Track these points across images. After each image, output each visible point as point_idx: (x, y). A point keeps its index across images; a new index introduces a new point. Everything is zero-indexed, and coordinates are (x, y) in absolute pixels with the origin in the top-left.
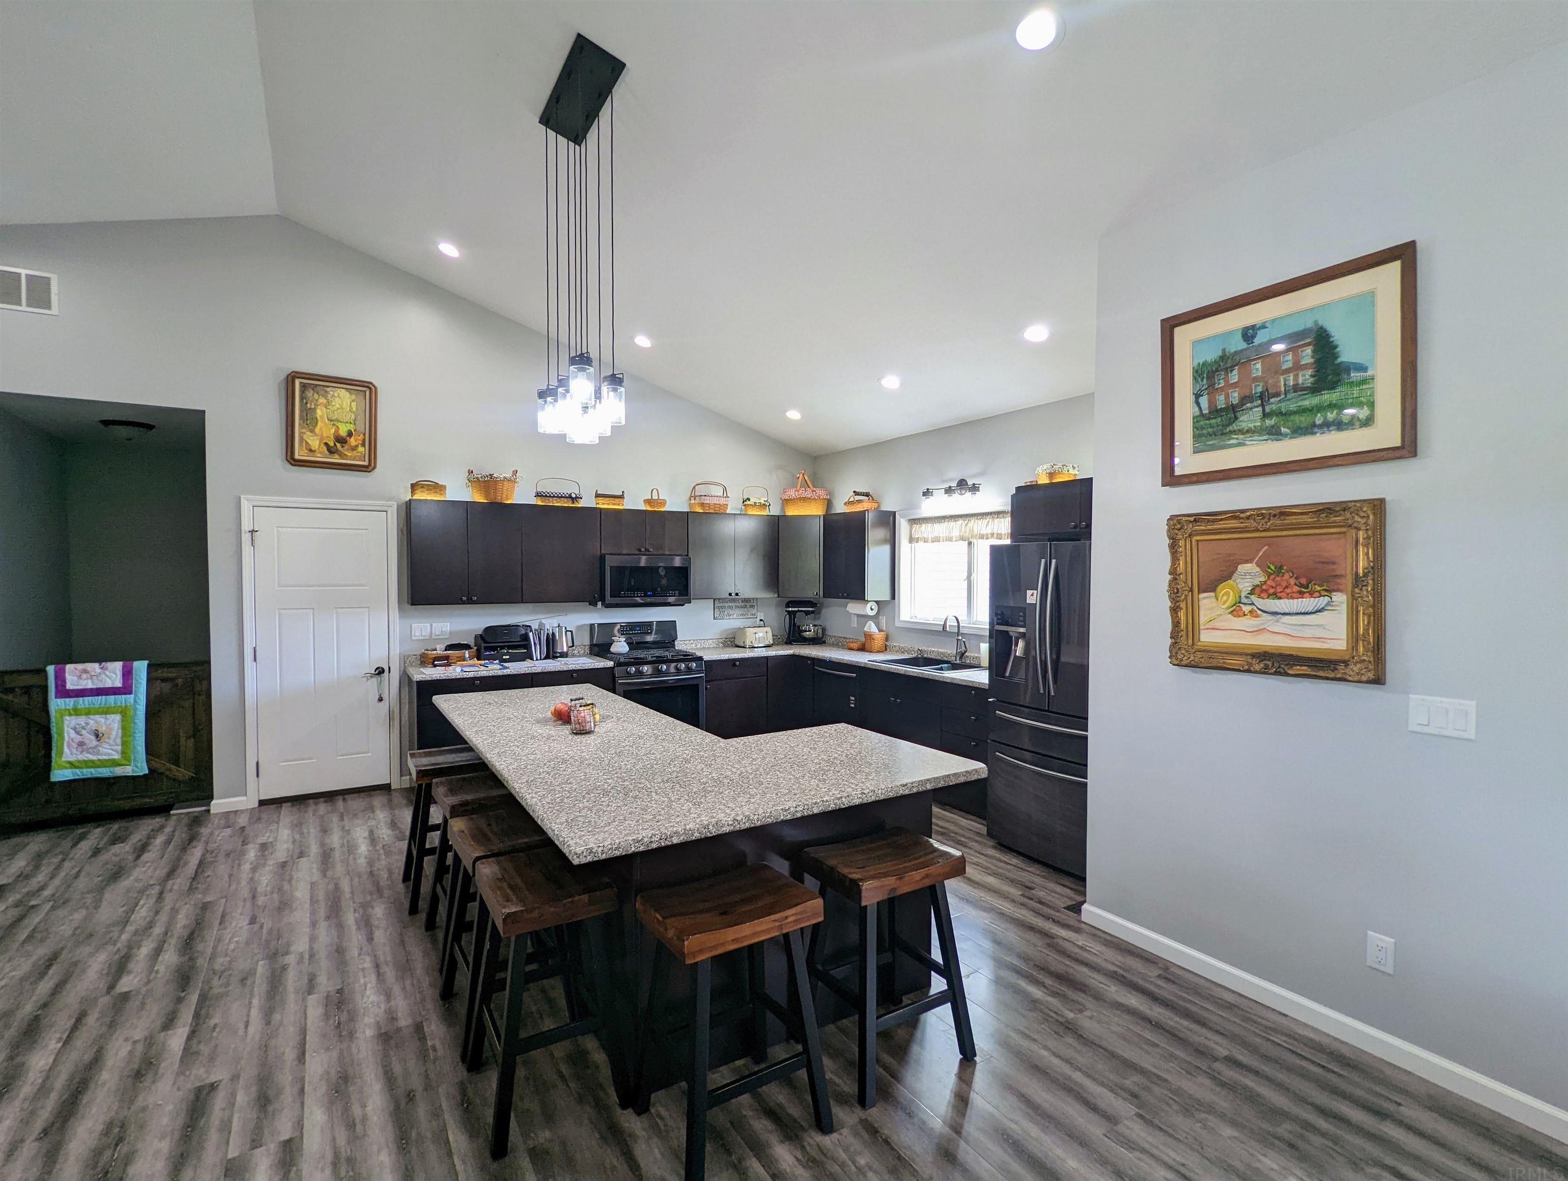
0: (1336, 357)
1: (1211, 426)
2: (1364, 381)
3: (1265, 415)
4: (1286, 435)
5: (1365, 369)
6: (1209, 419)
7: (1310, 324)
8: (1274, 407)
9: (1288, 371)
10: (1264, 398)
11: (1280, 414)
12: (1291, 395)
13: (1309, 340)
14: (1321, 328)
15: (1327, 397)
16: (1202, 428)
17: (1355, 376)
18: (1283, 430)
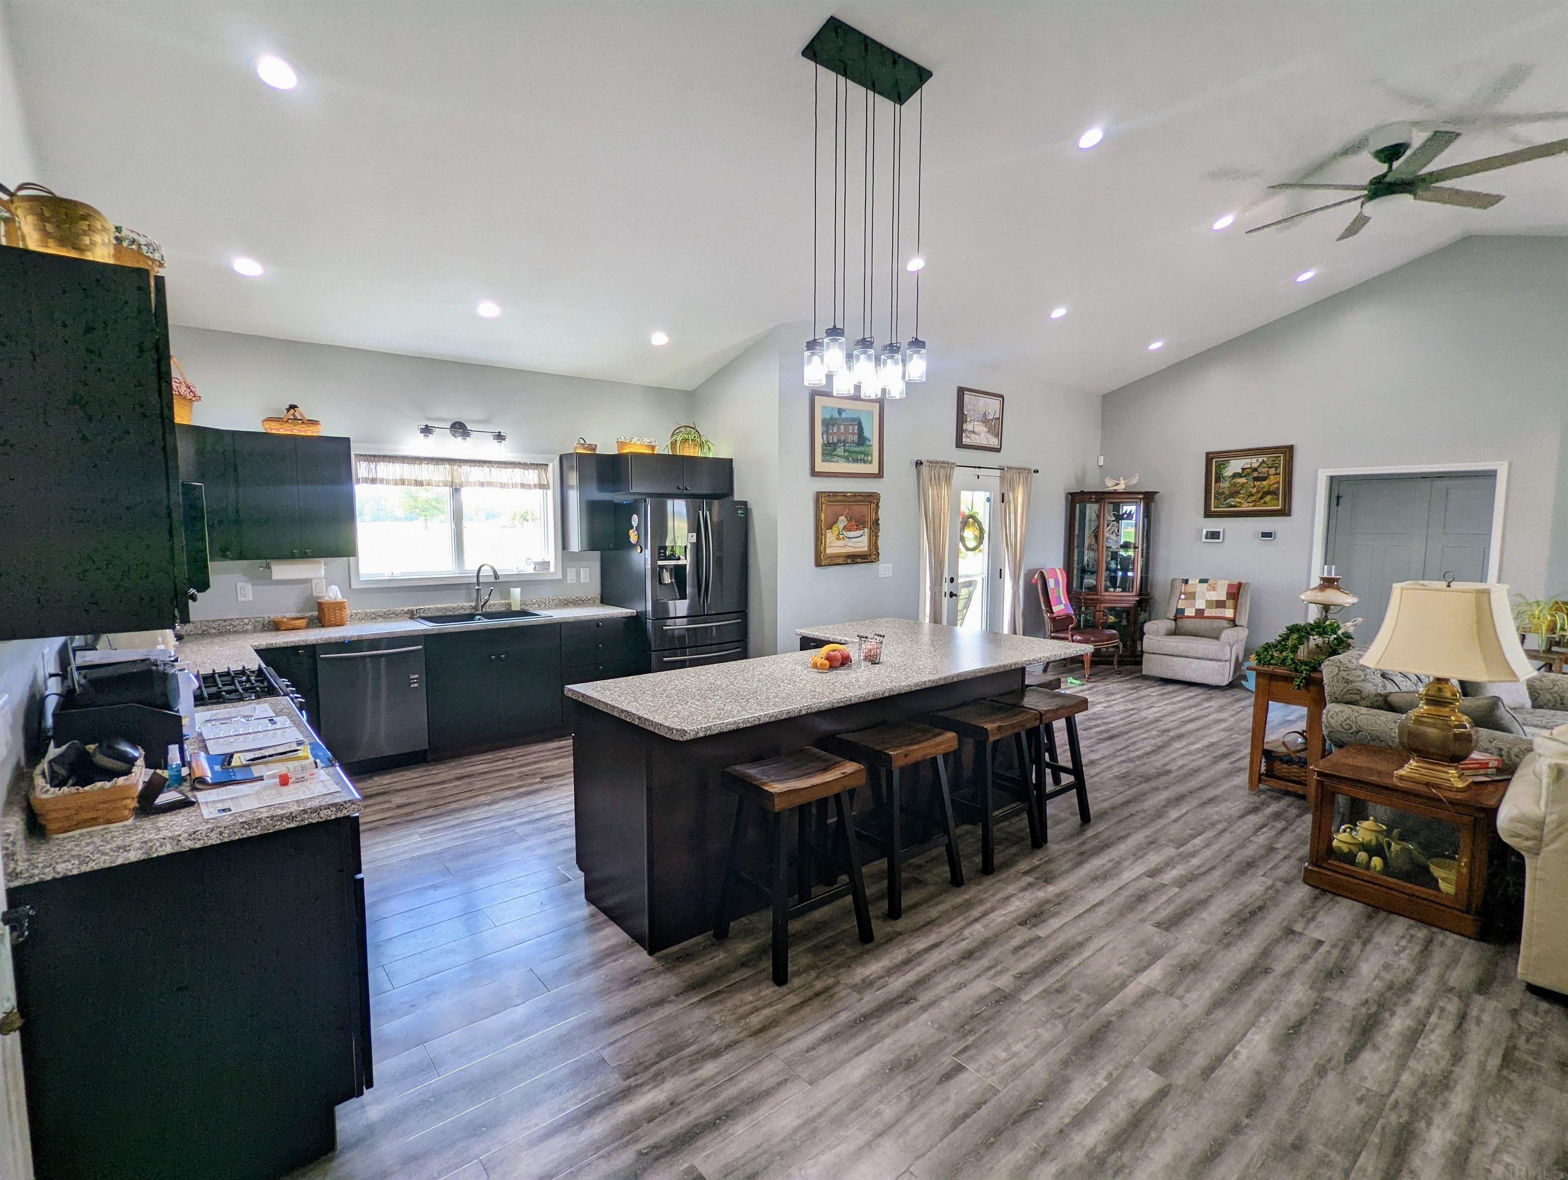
0: (863, 433)
1: (827, 450)
2: (870, 446)
3: (845, 450)
4: (850, 461)
5: (870, 441)
6: (826, 446)
7: (857, 417)
8: (847, 448)
9: (851, 433)
10: (845, 443)
11: (850, 452)
12: (852, 445)
13: (856, 423)
14: (860, 421)
15: (861, 449)
16: (824, 450)
17: (868, 443)
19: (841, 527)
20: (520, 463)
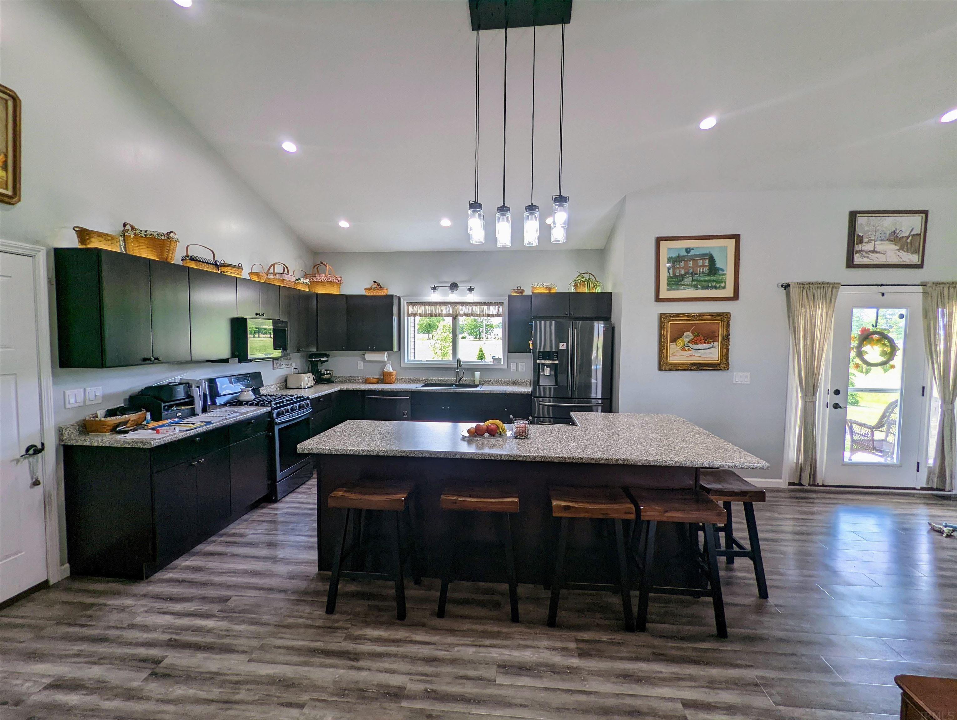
0: (715, 265)
1: (674, 281)
2: (723, 274)
3: (693, 280)
4: (699, 288)
5: (723, 271)
6: (673, 278)
7: (708, 252)
8: (696, 278)
9: (700, 266)
10: (693, 274)
11: (697, 281)
12: (701, 275)
13: (707, 257)
14: (711, 254)
15: (712, 278)
16: (670, 281)
17: (721, 272)
18: (699, 286)
19: (687, 340)
20: (488, 303)
